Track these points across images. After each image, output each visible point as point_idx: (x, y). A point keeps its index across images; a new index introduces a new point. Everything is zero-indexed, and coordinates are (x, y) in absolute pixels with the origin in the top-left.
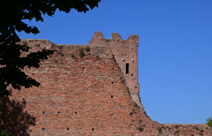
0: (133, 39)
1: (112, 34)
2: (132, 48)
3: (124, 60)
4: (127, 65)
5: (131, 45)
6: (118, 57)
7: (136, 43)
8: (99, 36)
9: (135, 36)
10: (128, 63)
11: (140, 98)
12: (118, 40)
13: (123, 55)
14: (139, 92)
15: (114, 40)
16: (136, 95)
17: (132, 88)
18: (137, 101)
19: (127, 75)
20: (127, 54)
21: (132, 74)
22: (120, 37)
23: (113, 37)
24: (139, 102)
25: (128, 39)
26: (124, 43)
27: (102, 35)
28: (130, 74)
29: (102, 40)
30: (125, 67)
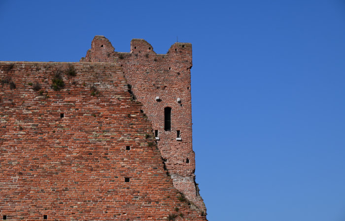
0: (181, 52)
1: (133, 40)
2: (179, 74)
3: (159, 100)
4: (168, 111)
5: (176, 66)
6: (147, 94)
7: (187, 61)
8: (102, 46)
9: (183, 46)
10: (170, 106)
11: (196, 184)
12: (147, 56)
13: (158, 88)
14: (194, 171)
15: (137, 55)
16: (188, 178)
17: (179, 162)
18: (191, 191)
19: (167, 133)
20: (166, 87)
21: (178, 132)
22: (150, 49)
23: (135, 48)
24: (195, 193)
25: (168, 53)
26: (160, 60)
27: (109, 44)
28: (173, 132)
29: (109, 55)
30: (163, 115)
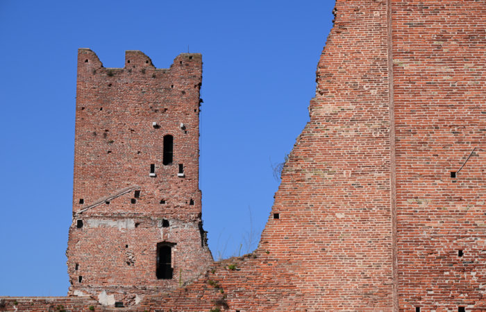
0: (187, 65)
1: (127, 52)
2: (183, 92)
3: (157, 127)
4: (168, 140)
5: (180, 83)
6: (142, 119)
7: (195, 76)
8: (87, 61)
9: (191, 57)
10: (170, 133)
11: (202, 232)
12: (143, 71)
13: (156, 111)
14: (200, 215)
15: (130, 71)
16: (191, 224)
17: (181, 204)
18: (195, 240)
19: (166, 167)
20: (166, 109)
21: (181, 166)
22: (147, 62)
23: (129, 62)
24: (200, 242)
25: (172, 66)
26: (160, 76)
27: (95, 57)
28: (175, 167)
29: (95, 72)
30: (161, 145)
